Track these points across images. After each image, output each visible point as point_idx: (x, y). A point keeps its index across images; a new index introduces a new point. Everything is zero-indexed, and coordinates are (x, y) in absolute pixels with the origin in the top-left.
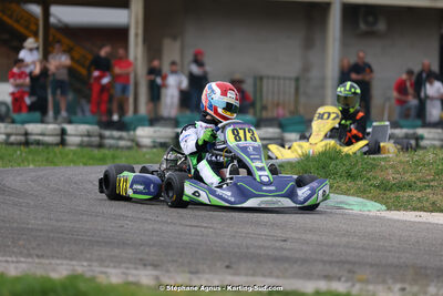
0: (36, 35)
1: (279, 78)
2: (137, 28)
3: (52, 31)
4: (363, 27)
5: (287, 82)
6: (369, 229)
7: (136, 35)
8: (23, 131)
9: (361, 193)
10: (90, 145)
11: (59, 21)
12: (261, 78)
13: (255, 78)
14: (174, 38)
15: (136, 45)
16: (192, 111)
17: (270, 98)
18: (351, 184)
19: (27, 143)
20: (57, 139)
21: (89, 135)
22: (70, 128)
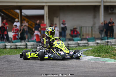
0: (18, 18)
1: (87, 27)
2: (46, 15)
3: (23, 17)
4: (110, 11)
5: (89, 28)
6: (112, 67)
7: (46, 17)
8: (15, 45)
9: (110, 57)
10: (34, 48)
11: (25, 14)
12: (82, 27)
13: (80, 27)
14: (57, 17)
15: (46, 19)
16: (63, 37)
17: (84, 32)
18: (107, 55)
19: (16, 48)
20: (25, 47)
21: (34, 45)
22: (28, 43)
